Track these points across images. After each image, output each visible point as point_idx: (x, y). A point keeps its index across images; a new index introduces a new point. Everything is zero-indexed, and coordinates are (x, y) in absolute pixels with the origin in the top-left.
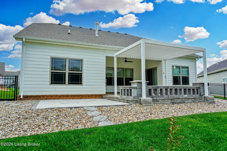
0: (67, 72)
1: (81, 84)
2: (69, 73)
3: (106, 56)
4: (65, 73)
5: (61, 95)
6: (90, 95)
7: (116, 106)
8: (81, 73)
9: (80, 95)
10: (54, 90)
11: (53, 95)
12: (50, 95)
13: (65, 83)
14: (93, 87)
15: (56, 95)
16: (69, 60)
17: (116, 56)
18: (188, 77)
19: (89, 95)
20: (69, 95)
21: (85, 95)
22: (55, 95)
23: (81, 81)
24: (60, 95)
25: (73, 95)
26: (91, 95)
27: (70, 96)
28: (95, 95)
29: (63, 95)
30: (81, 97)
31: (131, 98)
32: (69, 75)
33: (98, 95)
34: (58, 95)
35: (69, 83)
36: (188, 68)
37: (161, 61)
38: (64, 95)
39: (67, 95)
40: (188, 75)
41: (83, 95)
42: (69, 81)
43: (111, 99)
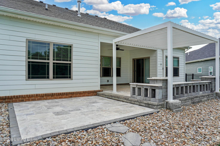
0: (51, 62)
1: (70, 77)
2: (54, 63)
3: (101, 42)
4: (48, 63)
5: (44, 94)
6: (82, 92)
7: (144, 116)
8: (70, 64)
9: (70, 93)
10: (33, 87)
11: (32, 95)
12: (27, 95)
13: (48, 78)
14: (85, 81)
15: (37, 95)
16: (54, 45)
17: (115, 43)
18: (178, 68)
19: (80, 92)
20: (54, 94)
21: (75, 92)
22: (34, 95)
23: (70, 74)
24: (41, 94)
25: (60, 93)
26: (84, 92)
27: (56, 95)
28: (89, 91)
29: (46, 94)
30: (70, 95)
31: (152, 101)
32: (54, 66)
33: (92, 91)
34: (39, 94)
35: (54, 78)
36: (178, 58)
37: (155, 51)
38: (48, 94)
39: (52, 94)
40: (179, 66)
41: (74, 92)
42: (54, 75)
43: (113, 98)
